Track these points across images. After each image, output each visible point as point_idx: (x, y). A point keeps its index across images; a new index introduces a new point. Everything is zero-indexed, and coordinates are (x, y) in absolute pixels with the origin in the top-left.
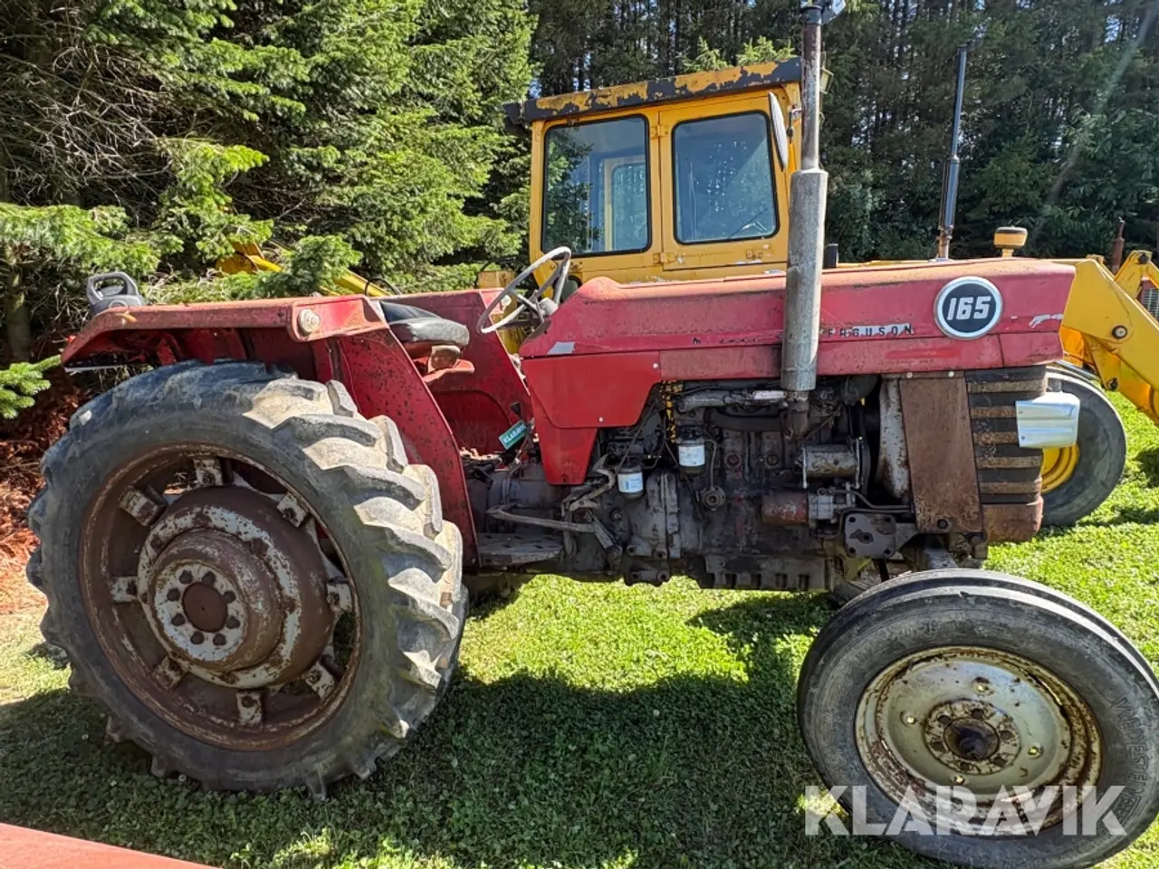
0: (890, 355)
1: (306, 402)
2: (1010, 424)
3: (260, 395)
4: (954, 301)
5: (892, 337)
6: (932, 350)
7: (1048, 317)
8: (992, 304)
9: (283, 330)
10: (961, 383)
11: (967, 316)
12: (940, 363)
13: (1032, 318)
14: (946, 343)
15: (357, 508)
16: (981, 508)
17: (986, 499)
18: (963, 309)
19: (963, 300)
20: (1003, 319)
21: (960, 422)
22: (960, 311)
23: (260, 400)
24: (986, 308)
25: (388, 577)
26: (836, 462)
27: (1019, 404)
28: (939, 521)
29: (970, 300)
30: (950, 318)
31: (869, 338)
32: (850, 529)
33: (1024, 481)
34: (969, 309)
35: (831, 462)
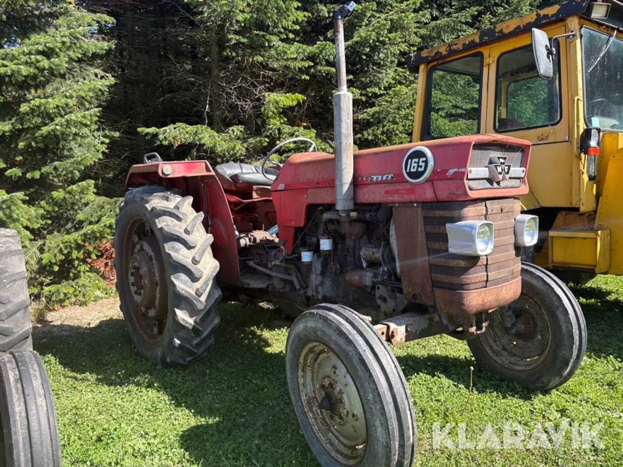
0: (386, 192)
1: (166, 202)
2: (444, 238)
3: (151, 198)
4: (410, 161)
5: (386, 182)
6: (403, 190)
7: (456, 170)
8: (426, 162)
9: (157, 173)
10: (419, 210)
11: (415, 170)
12: (407, 198)
13: (447, 171)
14: (409, 186)
15: (165, 245)
16: (432, 290)
17: (436, 284)
18: (413, 166)
19: (414, 160)
20: (434, 172)
21: (420, 234)
22: (412, 167)
23: (151, 200)
24: (423, 164)
25: (171, 275)
26: (373, 254)
27: (448, 225)
28: (414, 295)
29: (416, 160)
30: (408, 171)
31: (377, 183)
32: (378, 293)
33: (454, 275)
34: (416, 165)
35: (371, 253)
